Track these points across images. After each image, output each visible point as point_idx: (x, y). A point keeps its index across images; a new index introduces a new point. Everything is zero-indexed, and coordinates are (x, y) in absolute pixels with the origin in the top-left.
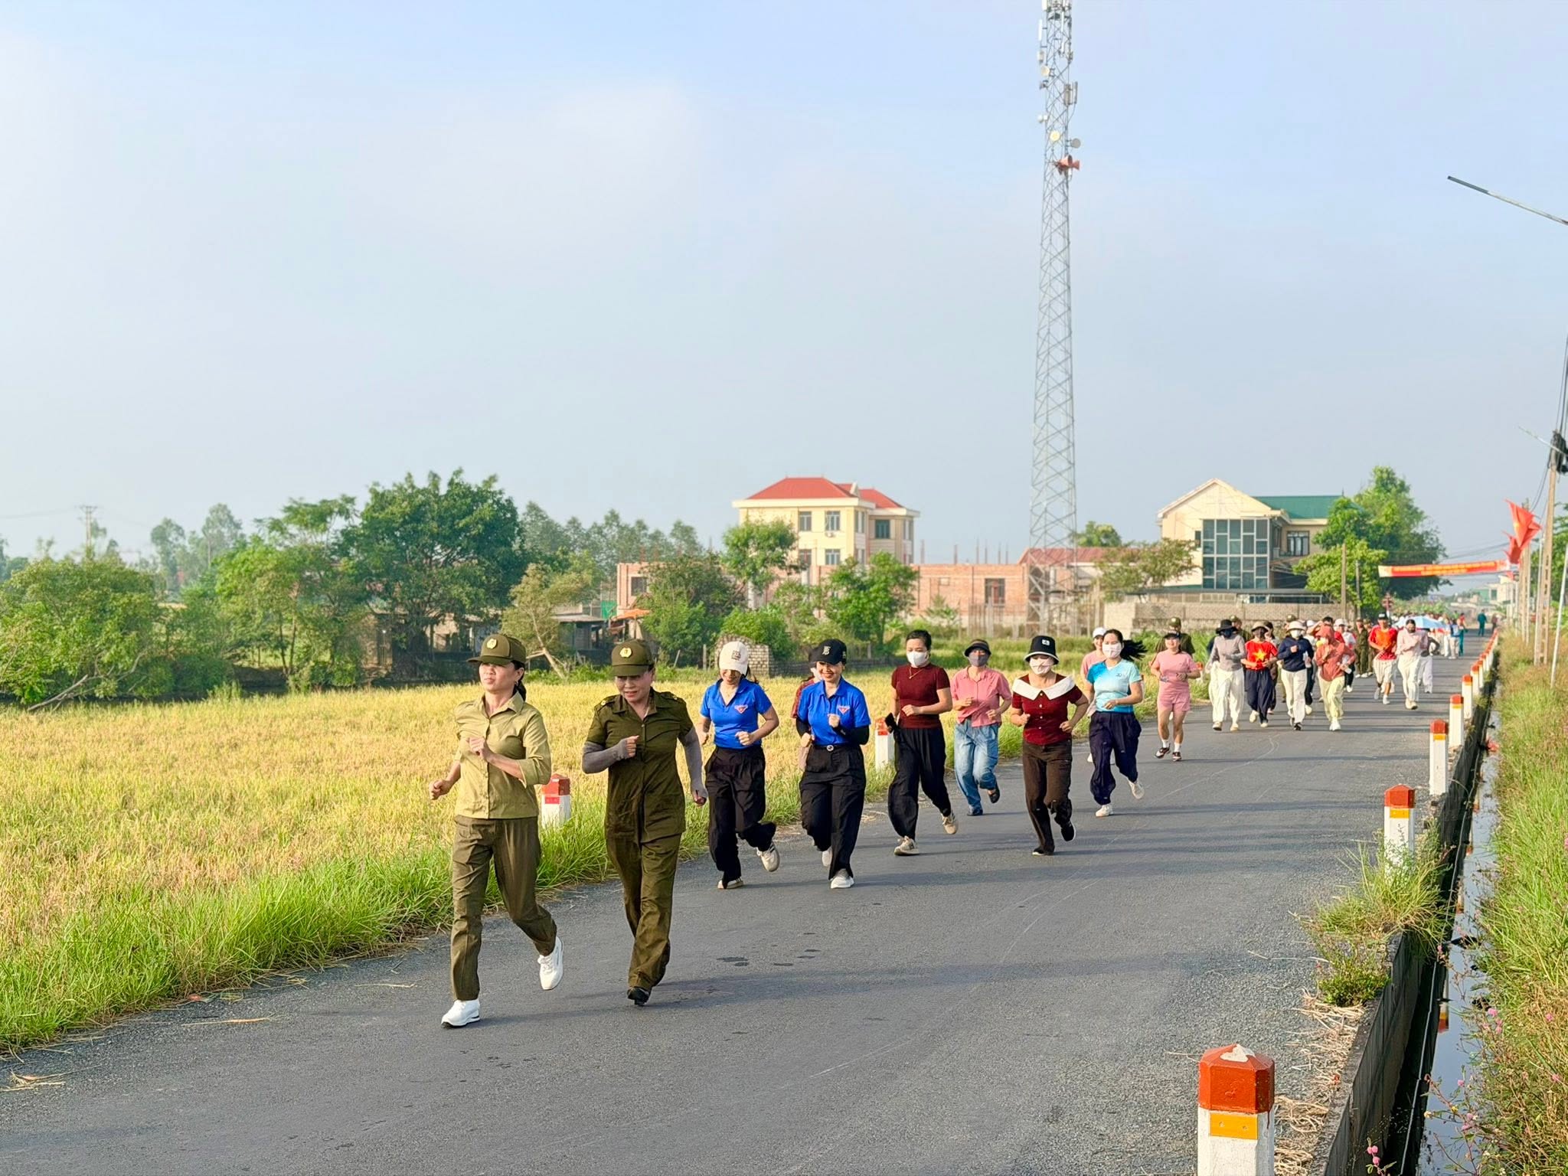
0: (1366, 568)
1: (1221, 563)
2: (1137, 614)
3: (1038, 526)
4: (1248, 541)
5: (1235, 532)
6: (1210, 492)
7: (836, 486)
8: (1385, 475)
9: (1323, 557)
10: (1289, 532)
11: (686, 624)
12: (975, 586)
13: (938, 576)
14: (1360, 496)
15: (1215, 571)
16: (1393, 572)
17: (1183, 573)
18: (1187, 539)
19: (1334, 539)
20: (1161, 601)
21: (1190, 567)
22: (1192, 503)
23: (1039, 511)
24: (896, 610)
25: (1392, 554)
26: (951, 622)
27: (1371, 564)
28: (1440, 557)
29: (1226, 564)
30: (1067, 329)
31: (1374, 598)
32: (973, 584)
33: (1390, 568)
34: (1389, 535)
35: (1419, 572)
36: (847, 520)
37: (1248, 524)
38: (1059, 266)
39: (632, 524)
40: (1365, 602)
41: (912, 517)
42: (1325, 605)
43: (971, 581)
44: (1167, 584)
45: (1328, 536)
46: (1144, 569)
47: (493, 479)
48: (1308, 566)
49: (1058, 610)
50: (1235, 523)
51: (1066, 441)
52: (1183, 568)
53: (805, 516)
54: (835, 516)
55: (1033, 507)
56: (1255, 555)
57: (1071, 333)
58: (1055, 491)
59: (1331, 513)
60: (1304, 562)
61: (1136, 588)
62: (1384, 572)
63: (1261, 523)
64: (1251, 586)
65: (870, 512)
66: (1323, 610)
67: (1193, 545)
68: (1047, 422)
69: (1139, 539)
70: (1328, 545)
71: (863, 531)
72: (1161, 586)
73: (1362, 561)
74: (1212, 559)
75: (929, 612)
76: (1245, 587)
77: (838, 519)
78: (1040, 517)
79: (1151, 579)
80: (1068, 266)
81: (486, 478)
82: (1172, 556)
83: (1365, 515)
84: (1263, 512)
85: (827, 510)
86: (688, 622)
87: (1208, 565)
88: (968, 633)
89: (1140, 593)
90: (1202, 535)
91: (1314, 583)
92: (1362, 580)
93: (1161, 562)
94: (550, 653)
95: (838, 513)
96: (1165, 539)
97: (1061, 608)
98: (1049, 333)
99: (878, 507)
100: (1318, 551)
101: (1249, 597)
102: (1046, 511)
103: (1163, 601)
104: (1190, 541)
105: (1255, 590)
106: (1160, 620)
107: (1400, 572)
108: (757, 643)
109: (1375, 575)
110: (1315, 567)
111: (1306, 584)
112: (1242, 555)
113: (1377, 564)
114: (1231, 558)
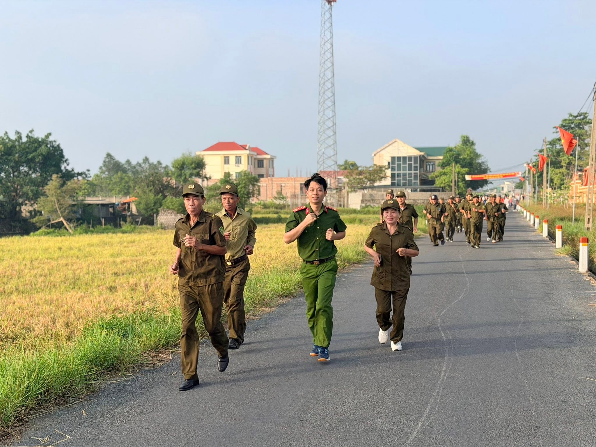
0: (460, 176)
1: (399, 175)
2: (363, 197)
3: (320, 160)
4: (410, 165)
5: (404, 162)
6: (394, 145)
7: (241, 146)
8: (466, 139)
9: (442, 172)
10: (427, 162)
11: (153, 204)
12: (296, 187)
13: (280, 182)
14: (456, 147)
15: (396, 178)
16: (472, 178)
17: (383, 179)
18: (384, 165)
19: (446, 164)
20: (373, 192)
21: (385, 177)
22: (387, 149)
23: (321, 153)
24: (251, 197)
25: (470, 171)
26: (285, 202)
27: (462, 175)
28: (488, 172)
29: (401, 176)
30: (332, 73)
31: (464, 189)
32: (295, 186)
33: (470, 176)
34: (469, 163)
35: (483, 178)
36: (244, 160)
37: (410, 158)
38: (328, 45)
39: (155, 162)
40: (460, 191)
41: (273, 159)
42: (443, 193)
43: (294, 184)
44: (376, 184)
45: (444, 163)
46: (366, 178)
47: (50, 134)
48: (436, 176)
49: (329, 196)
50: (405, 158)
51: (332, 123)
52: (383, 177)
53: (227, 158)
54: (239, 158)
55: (318, 151)
56: (413, 172)
57: (334, 75)
58: (327, 145)
59: (444, 153)
60: (434, 174)
61: (362, 186)
62: (468, 178)
63: (416, 158)
64: (412, 185)
65: (255, 157)
66: (442, 195)
67: (387, 167)
68: (324, 114)
69: (364, 165)
70: (443, 167)
71: (251, 164)
72: (373, 185)
73: (458, 173)
74: (395, 173)
75: (275, 198)
76: (409, 185)
77: (241, 159)
78: (321, 156)
79: (369, 182)
80: (332, 45)
81: (46, 134)
82: (377, 172)
83: (459, 155)
84: (417, 153)
85: (236, 155)
86: (154, 203)
87: (393, 176)
88: (290, 207)
89: (364, 188)
90: (391, 163)
91: (438, 183)
92: (458, 181)
93: (373, 174)
94: (65, 220)
95: (240, 157)
96: (375, 165)
97: (331, 195)
98: (324, 75)
99: (258, 154)
100: (439, 169)
101: (410, 189)
102: (324, 153)
103: (375, 192)
104: (385, 166)
105: (413, 187)
106: (373, 200)
107: (475, 178)
108: (178, 213)
109: (464, 179)
110: (438, 176)
111: (434, 183)
112: (407, 172)
113: (465, 174)
114: (403, 173)
